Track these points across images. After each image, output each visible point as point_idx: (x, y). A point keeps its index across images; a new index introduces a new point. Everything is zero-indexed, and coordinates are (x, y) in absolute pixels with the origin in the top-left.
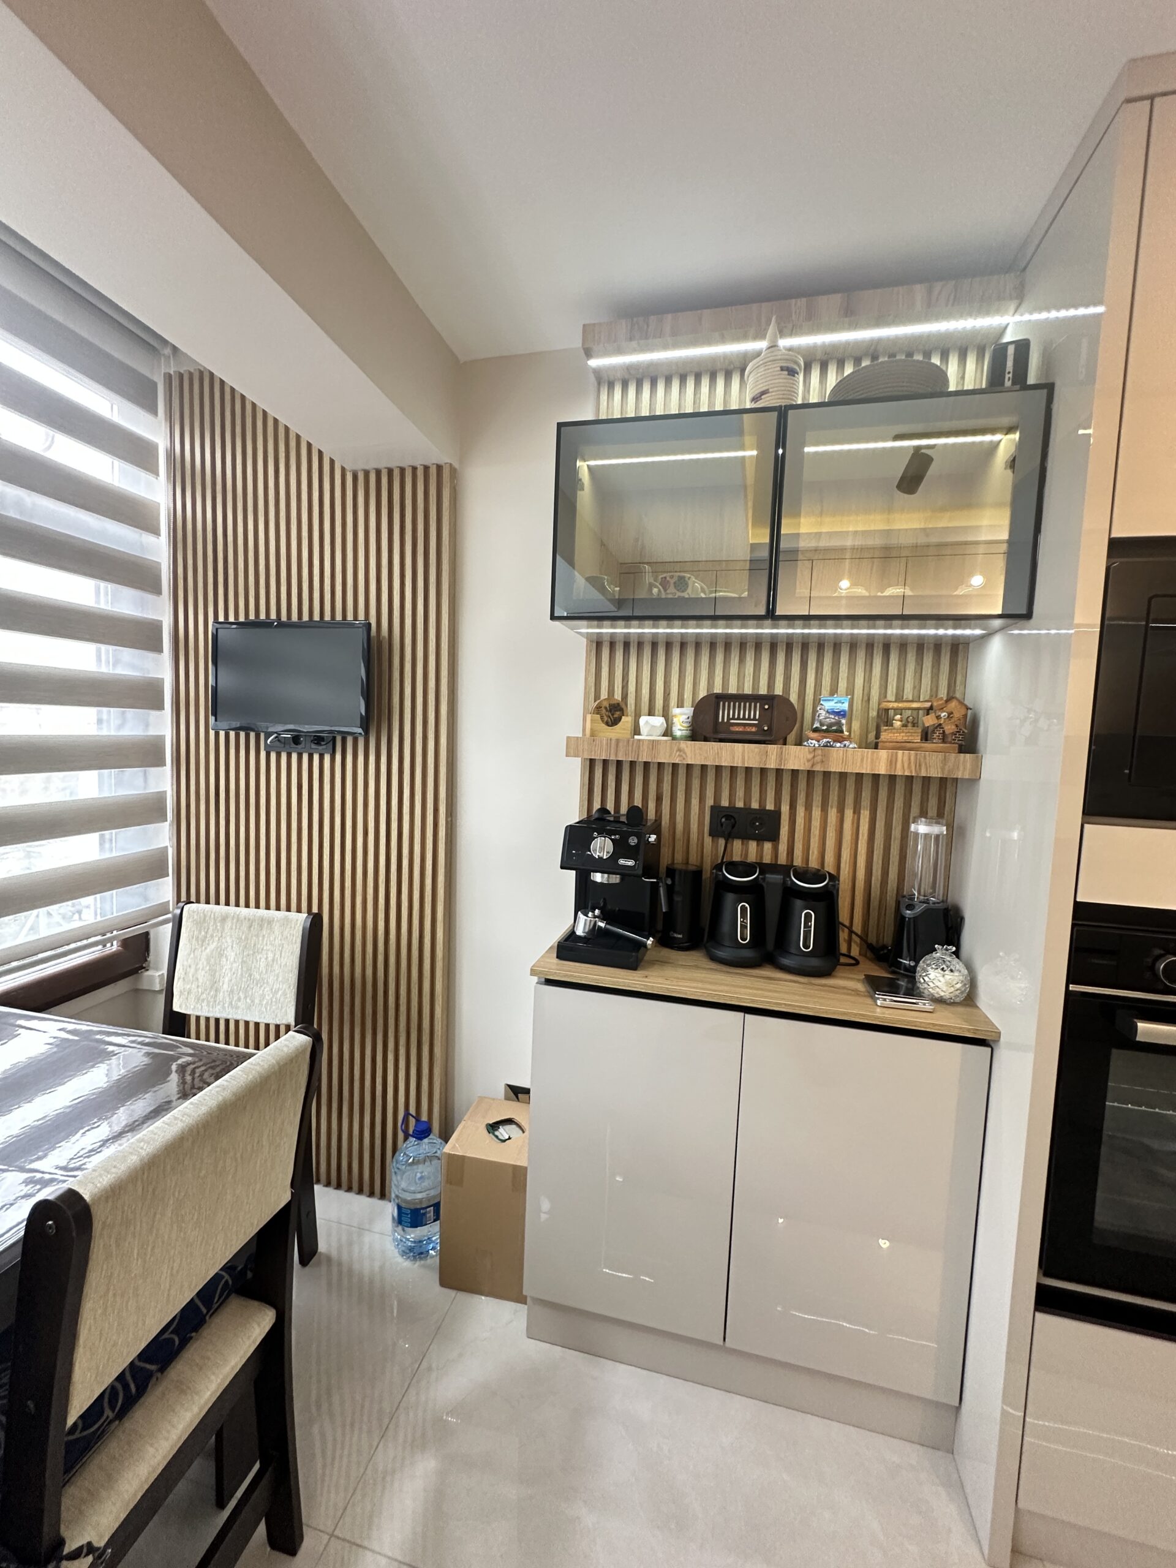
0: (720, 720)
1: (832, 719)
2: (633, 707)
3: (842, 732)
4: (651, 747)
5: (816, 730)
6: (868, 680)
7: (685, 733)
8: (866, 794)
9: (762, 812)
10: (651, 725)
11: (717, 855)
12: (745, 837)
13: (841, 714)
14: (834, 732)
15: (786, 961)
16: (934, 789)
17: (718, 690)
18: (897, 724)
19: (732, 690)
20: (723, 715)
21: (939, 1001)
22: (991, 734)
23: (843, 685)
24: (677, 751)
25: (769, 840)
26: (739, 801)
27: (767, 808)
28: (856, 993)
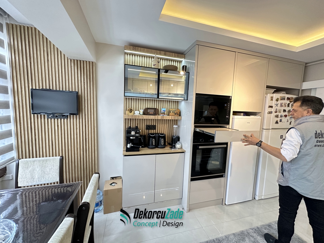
1: (164, 112)
2: (133, 110)
4: (137, 116)
5: (161, 113)
7: (142, 114)
8: (167, 122)
9: (154, 125)
10: (137, 113)
11: (147, 132)
12: (151, 129)
13: (165, 111)
14: (164, 113)
15: (159, 147)
16: (175, 121)
17: (146, 107)
18: (172, 112)
19: (149, 107)
20: (148, 111)
21: (179, 149)
22: (182, 114)
23: (164, 106)
25: (154, 129)
26: (150, 124)
28: (169, 149)
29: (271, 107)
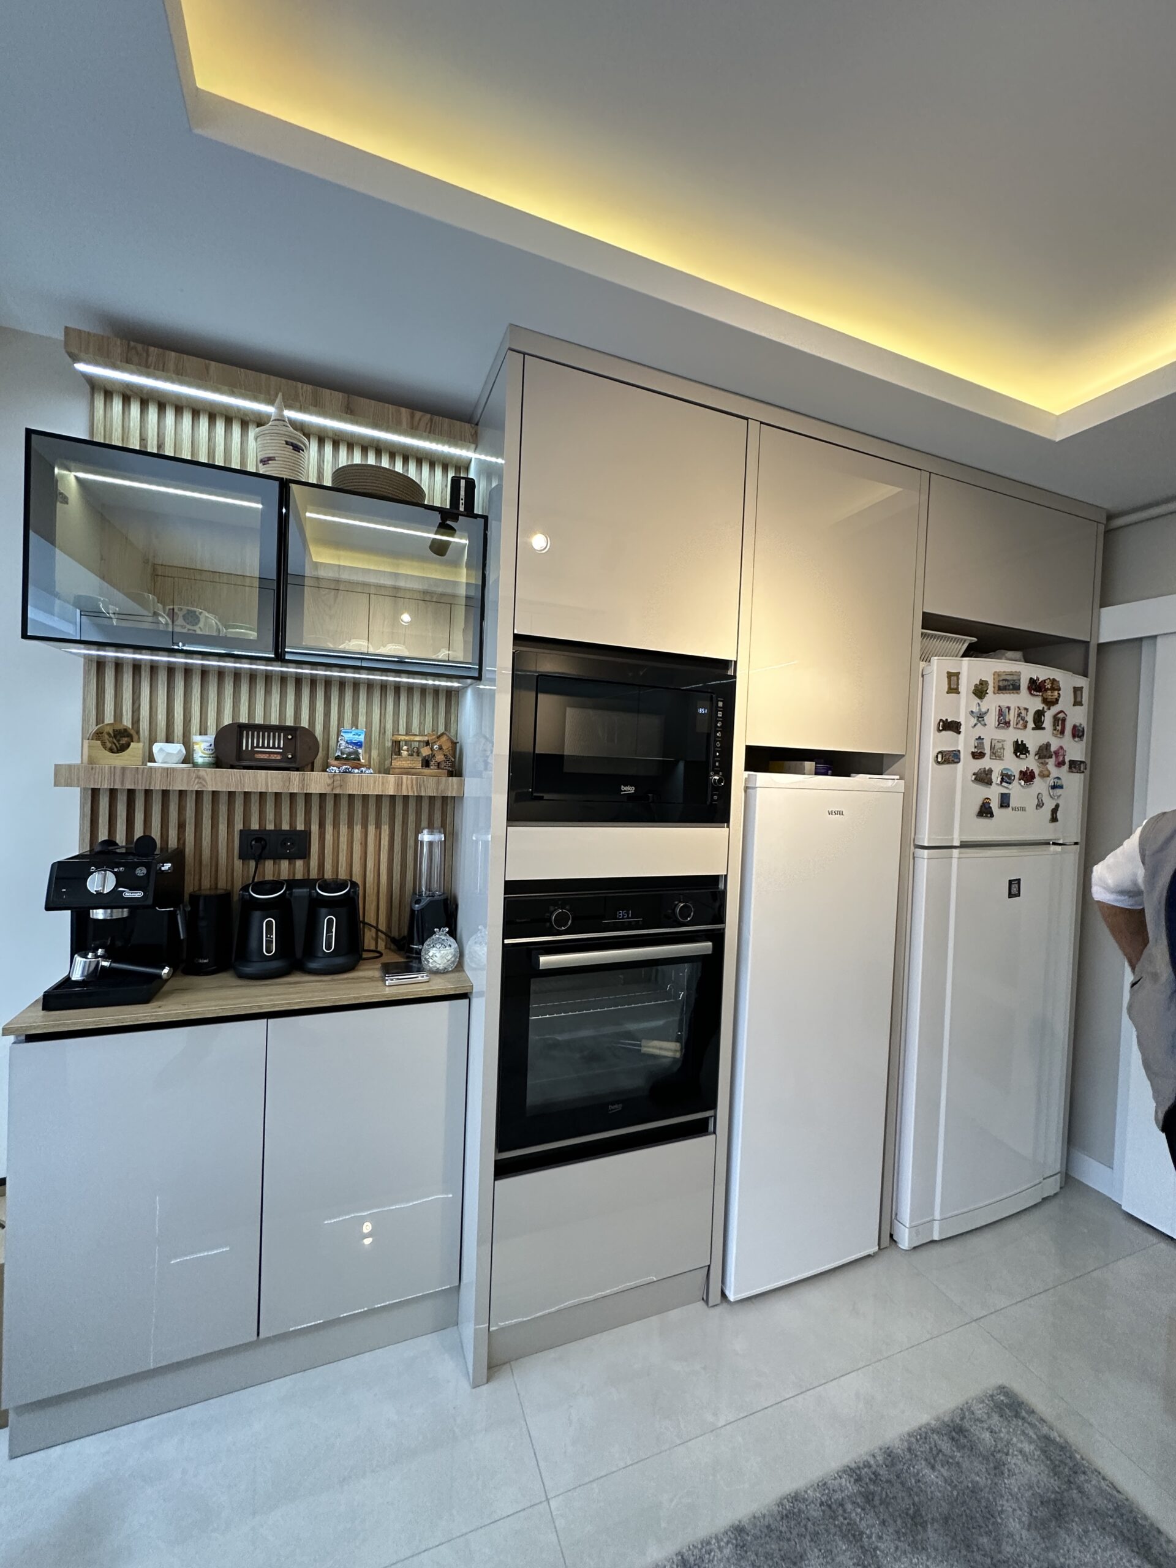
0: (244, 748)
1: (351, 748)
2: (147, 733)
3: (359, 760)
4: (165, 774)
5: (338, 758)
6: (382, 716)
7: (207, 760)
8: (385, 811)
9: (293, 833)
10: (167, 754)
11: (248, 877)
12: (277, 857)
13: (359, 744)
14: (352, 760)
15: (313, 965)
17: (244, 719)
18: (405, 753)
19: (259, 720)
20: (248, 743)
21: (437, 972)
23: (362, 719)
24: (196, 778)
25: (300, 858)
26: (269, 824)
27: (298, 829)
28: (372, 979)
29: (951, 726)
